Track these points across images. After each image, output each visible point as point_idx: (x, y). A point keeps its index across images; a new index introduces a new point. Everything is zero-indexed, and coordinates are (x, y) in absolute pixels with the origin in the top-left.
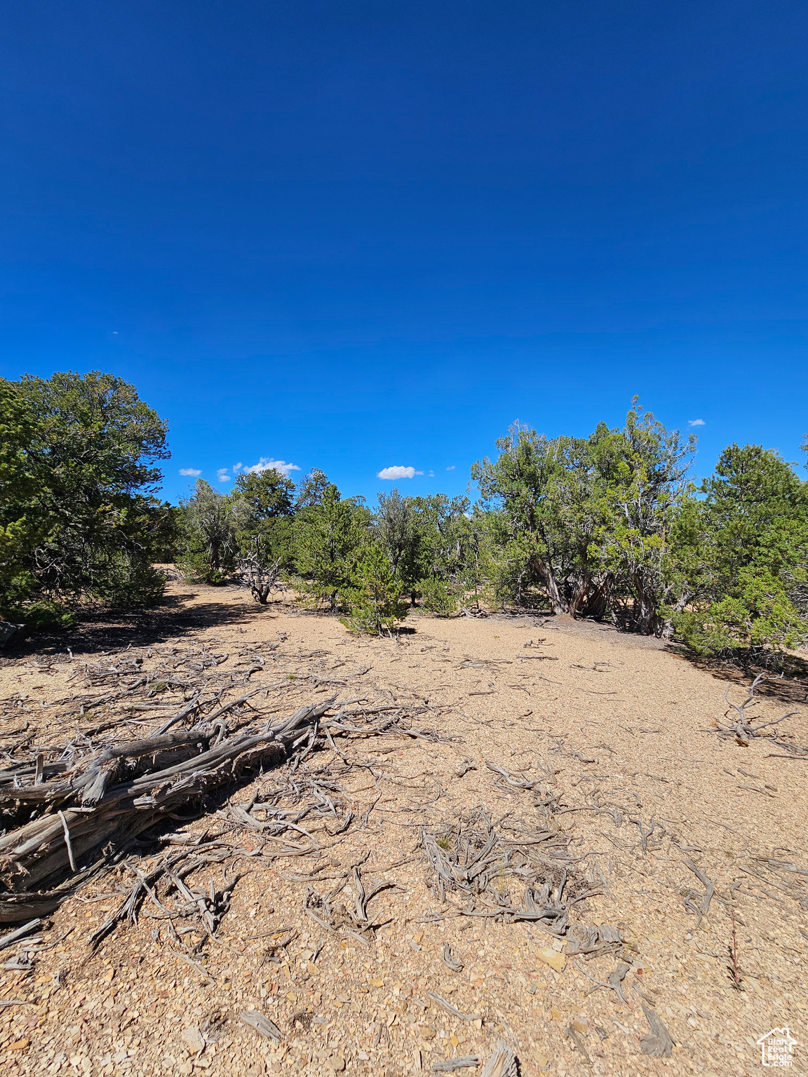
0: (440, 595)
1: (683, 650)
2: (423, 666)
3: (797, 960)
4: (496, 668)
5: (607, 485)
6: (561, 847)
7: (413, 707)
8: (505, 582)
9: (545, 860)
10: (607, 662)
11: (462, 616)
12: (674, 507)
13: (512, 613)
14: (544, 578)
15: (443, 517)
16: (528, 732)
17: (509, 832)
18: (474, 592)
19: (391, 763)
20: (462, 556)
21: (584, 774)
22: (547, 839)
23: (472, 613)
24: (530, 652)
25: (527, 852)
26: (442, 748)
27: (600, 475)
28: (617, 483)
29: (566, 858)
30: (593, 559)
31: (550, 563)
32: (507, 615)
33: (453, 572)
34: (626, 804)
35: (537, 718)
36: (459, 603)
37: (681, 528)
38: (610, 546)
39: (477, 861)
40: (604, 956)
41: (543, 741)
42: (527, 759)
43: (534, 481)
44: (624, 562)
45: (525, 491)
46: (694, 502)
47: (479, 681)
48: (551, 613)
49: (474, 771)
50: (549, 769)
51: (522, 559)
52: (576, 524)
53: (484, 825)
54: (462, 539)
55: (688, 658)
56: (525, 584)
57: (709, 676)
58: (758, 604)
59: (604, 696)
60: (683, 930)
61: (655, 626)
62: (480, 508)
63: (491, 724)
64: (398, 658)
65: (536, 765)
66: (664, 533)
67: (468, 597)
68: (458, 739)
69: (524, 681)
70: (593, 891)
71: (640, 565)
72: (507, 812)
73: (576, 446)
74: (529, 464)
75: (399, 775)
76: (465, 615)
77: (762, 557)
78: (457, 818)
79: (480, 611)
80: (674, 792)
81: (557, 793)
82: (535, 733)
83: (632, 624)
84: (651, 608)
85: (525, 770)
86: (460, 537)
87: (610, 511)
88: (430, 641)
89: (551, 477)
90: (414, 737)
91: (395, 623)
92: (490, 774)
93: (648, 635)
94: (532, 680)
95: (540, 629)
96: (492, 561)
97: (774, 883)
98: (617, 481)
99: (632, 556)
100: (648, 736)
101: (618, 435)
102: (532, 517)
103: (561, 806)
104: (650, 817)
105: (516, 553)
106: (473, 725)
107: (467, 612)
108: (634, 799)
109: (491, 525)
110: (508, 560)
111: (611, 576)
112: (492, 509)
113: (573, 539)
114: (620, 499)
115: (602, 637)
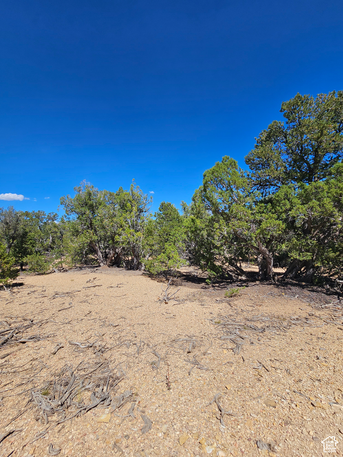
0: (40, 263)
1: (148, 274)
2: (29, 302)
3: (184, 370)
4: (72, 295)
5: (123, 212)
6: (106, 367)
7: (23, 326)
8: (78, 254)
9: (99, 376)
10: (122, 283)
11: (53, 272)
12: (146, 222)
13: (80, 268)
14: (96, 251)
15: (42, 223)
16: (90, 321)
17: (82, 371)
18: (60, 260)
19: (7, 362)
20: (53, 242)
21: (115, 332)
22: (100, 366)
23: (59, 270)
24: (89, 285)
25: (91, 376)
26: (43, 343)
27: (120, 208)
28: (127, 211)
29: (109, 371)
30: (117, 242)
31: (99, 244)
32: (77, 269)
33: (48, 250)
34: (131, 338)
35: (94, 314)
36: (51, 266)
37: (148, 229)
38: (124, 236)
39: (65, 393)
40: (126, 404)
41: (97, 323)
42: (89, 334)
43: (92, 208)
44: (129, 242)
45: (88, 212)
46: (152, 220)
47: (64, 303)
48: (99, 266)
49: (62, 349)
50: (100, 335)
51: (86, 243)
52: (110, 228)
53: (68, 374)
54: (53, 234)
55: (149, 277)
56: (87, 254)
57: (156, 282)
58: (170, 255)
59: (121, 297)
60: (152, 377)
61: (139, 266)
62: (65, 219)
63: (71, 322)
64: (11, 301)
65: (94, 335)
66: (142, 231)
67: (57, 263)
68: (52, 335)
69: (87, 298)
70: (120, 379)
71: (134, 244)
72: (80, 362)
73: (111, 195)
74: (90, 200)
75: (14, 367)
76: (55, 272)
77: (171, 239)
78: (54, 376)
79: (63, 269)
80: (147, 327)
81: (104, 344)
82: (93, 320)
83: (132, 266)
84: (138, 259)
85: (88, 339)
86: (52, 233)
87: (124, 222)
88: (34, 288)
89: (100, 207)
90: (24, 343)
91: (9, 281)
92: (71, 347)
93: (136, 270)
94: (91, 297)
95: (94, 273)
96: (71, 244)
97: (177, 347)
98: (126, 210)
99: (131, 240)
100: (138, 309)
101: (127, 193)
102: (91, 224)
103: (105, 349)
104: (140, 340)
105: (83, 240)
106: (61, 326)
107: (56, 270)
108: (134, 335)
109: (70, 227)
110: (79, 243)
111: (123, 248)
112: (71, 219)
113: (109, 234)
114: (128, 218)
115: (120, 273)
